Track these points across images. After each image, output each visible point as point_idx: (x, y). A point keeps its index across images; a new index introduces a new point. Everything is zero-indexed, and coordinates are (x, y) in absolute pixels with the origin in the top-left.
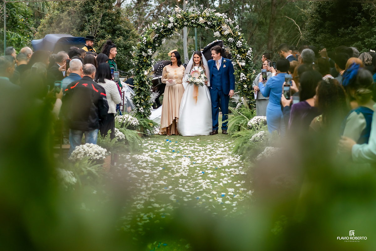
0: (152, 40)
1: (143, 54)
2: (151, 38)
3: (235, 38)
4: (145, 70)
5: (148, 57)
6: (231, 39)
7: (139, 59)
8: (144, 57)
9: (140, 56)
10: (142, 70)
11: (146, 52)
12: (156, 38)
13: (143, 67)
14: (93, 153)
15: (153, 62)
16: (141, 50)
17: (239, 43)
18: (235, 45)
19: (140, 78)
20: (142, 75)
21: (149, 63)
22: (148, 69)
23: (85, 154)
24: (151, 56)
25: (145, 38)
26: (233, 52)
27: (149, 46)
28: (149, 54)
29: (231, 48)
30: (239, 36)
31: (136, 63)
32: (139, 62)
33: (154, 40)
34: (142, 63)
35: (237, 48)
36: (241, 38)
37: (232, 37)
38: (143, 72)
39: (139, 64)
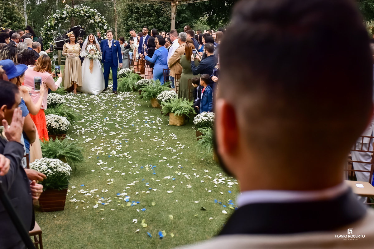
0: (53, 25)
1: (48, 32)
2: (53, 23)
3: (103, 24)
4: (50, 42)
5: (51, 34)
6: (100, 24)
7: (45, 36)
8: (48, 34)
9: (47, 34)
10: (48, 42)
11: (50, 31)
12: (56, 23)
13: (49, 40)
15: (54, 37)
16: (47, 30)
17: (105, 27)
18: (103, 27)
19: (47, 46)
20: (48, 45)
21: (52, 38)
22: (52, 42)
24: (53, 34)
25: (49, 23)
26: (102, 31)
27: (51, 28)
28: (52, 33)
29: (100, 29)
30: (105, 22)
31: (44, 38)
32: (46, 38)
33: (55, 24)
34: (47, 38)
35: (104, 29)
36: (106, 23)
37: (101, 23)
38: (49, 44)
39: (46, 39)
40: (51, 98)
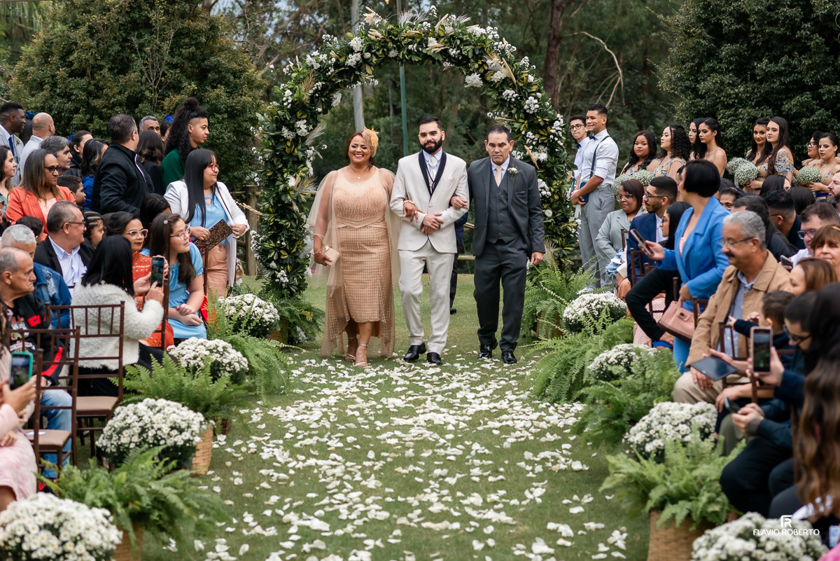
0: (306, 98)
1: (286, 132)
2: (306, 92)
3: (520, 90)
4: (291, 173)
5: (299, 140)
6: (509, 93)
7: (273, 147)
8: (286, 140)
9: (278, 139)
10: (283, 173)
11: (292, 128)
12: (316, 91)
13: (285, 165)
14: (166, 429)
15: (310, 152)
16: (280, 123)
17: (531, 103)
18: (519, 107)
19: (277, 194)
20: (282, 187)
21: (301, 155)
22: (297, 171)
23: (144, 430)
24: (304, 139)
25: (288, 92)
26: (516, 125)
27: (299, 114)
28: (299, 132)
29: (511, 115)
30: (529, 85)
31: (267, 156)
32: (274, 155)
33: (312, 97)
34: (281, 156)
35: (527, 116)
36: (534, 88)
37: (513, 87)
38: (285, 181)
39: (275, 160)
40: (140, 418)
